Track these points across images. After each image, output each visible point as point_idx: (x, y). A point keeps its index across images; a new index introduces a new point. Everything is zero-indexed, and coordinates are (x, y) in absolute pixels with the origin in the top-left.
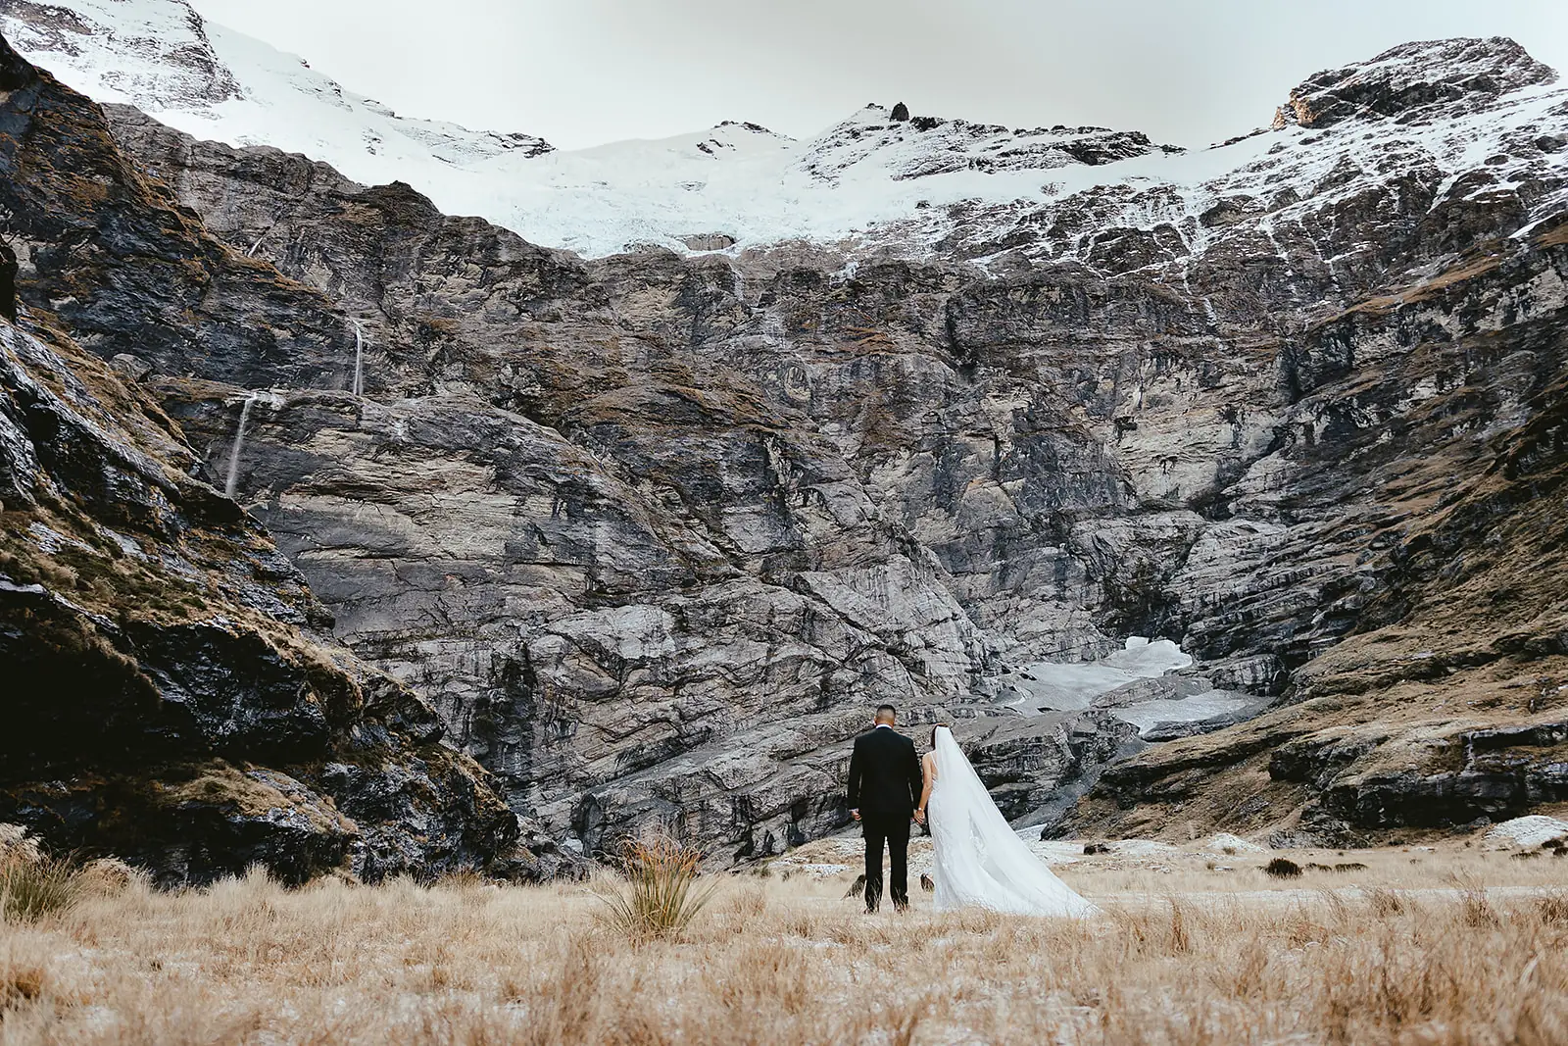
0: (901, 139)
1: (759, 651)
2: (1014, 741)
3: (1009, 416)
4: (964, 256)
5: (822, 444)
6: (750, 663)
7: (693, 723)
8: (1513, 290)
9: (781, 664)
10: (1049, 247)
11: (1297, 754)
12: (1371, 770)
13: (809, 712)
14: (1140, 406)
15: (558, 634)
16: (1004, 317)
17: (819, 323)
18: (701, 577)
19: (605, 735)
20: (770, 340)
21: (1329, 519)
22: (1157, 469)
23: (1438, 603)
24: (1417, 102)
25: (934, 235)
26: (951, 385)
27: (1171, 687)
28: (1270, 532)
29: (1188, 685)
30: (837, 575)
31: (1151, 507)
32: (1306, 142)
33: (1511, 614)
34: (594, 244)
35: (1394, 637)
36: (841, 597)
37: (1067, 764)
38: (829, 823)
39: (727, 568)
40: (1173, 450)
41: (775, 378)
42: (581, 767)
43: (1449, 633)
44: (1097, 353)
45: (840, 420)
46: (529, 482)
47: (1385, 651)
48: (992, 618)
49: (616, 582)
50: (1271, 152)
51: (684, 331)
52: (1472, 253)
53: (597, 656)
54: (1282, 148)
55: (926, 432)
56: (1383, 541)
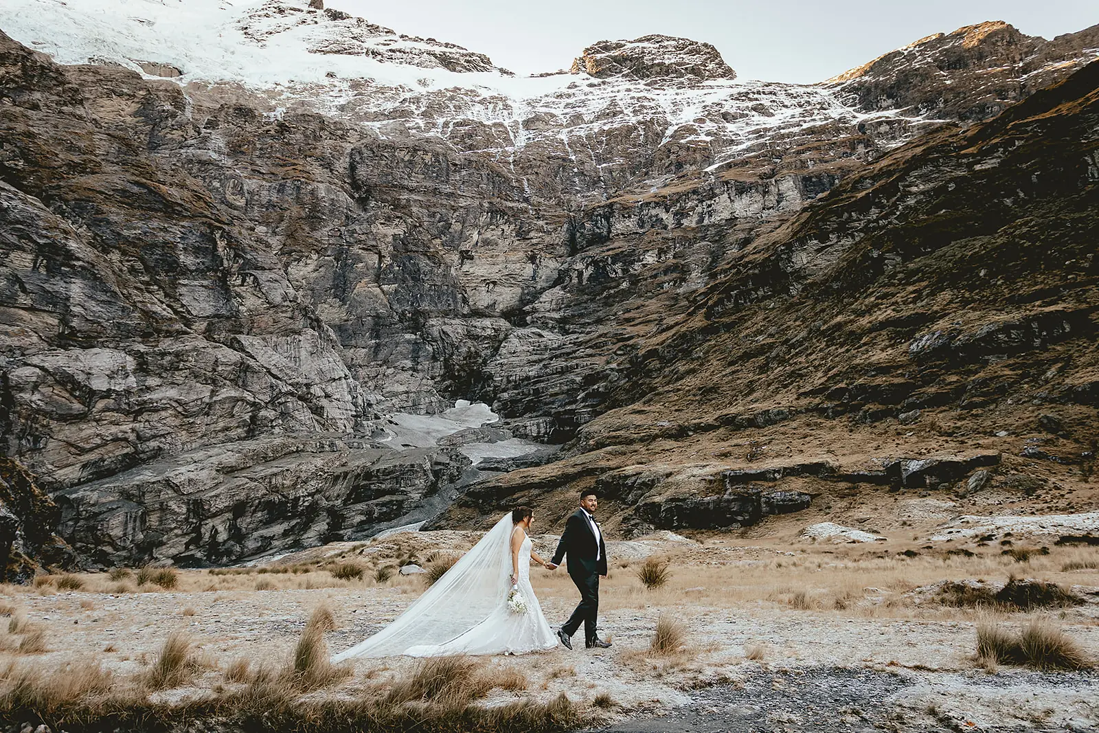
0: (316, 23)
1: (205, 392)
2: (395, 466)
3: (390, 239)
4: (360, 118)
5: (259, 240)
6: (197, 400)
7: (148, 443)
8: (704, 203)
9: (222, 402)
10: (422, 123)
11: (613, 482)
12: (668, 493)
13: (240, 439)
14: (477, 244)
15: (35, 366)
16: (392, 168)
17: (255, 149)
18: (159, 331)
19: (73, 450)
20: (215, 156)
21: (588, 333)
22: (483, 288)
23: (668, 392)
24: (658, 74)
25: (338, 99)
26: (350, 211)
27: (487, 434)
28: (551, 338)
29: (497, 434)
30: (264, 339)
31: (477, 313)
32: (591, 85)
33: (713, 402)
34: (61, 52)
35: (643, 411)
36: (266, 356)
37: (429, 483)
38: (261, 521)
39: (179, 326)
40: (496, 277)
41: (218, 185)
42: (50, 473)
43: (676, 410)
44: (453, 203)
45: (268, 225)
46: (13, 239)
47: (638, 419)
48: (366, 379)
49: (85, 328)
50: (569, 88)
51: (142, 136)
52: (684, 176)
53: (69, 386)
54: (576, 86)
55: (331, 242)
56: (623, 350)
